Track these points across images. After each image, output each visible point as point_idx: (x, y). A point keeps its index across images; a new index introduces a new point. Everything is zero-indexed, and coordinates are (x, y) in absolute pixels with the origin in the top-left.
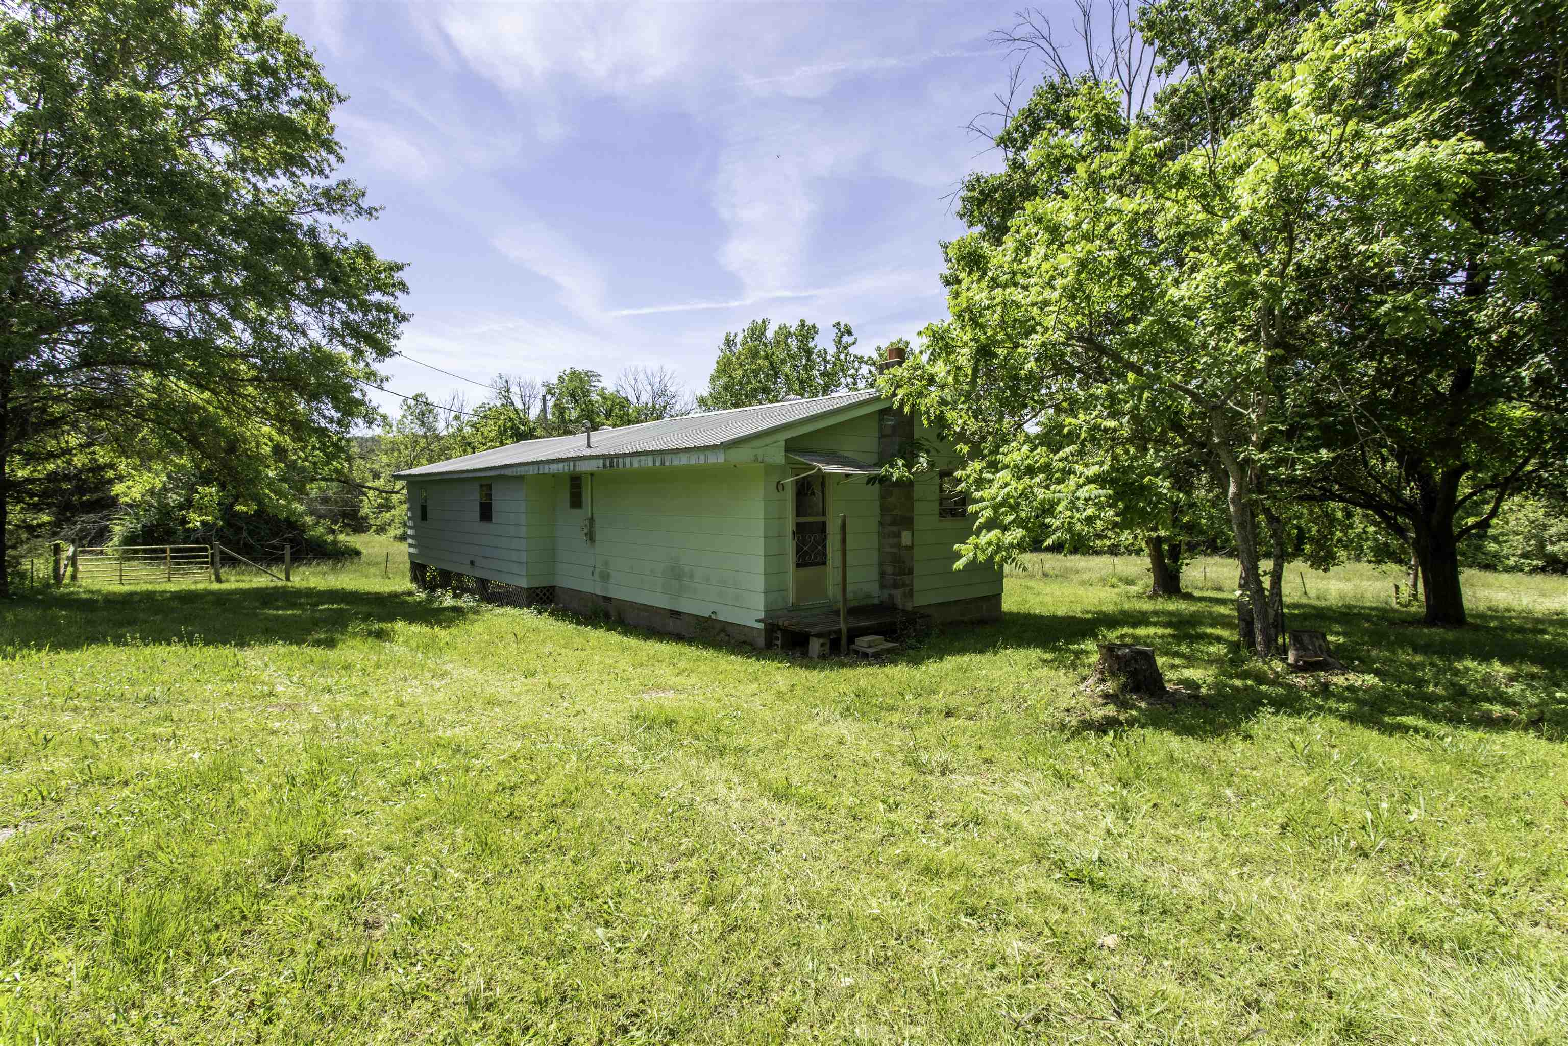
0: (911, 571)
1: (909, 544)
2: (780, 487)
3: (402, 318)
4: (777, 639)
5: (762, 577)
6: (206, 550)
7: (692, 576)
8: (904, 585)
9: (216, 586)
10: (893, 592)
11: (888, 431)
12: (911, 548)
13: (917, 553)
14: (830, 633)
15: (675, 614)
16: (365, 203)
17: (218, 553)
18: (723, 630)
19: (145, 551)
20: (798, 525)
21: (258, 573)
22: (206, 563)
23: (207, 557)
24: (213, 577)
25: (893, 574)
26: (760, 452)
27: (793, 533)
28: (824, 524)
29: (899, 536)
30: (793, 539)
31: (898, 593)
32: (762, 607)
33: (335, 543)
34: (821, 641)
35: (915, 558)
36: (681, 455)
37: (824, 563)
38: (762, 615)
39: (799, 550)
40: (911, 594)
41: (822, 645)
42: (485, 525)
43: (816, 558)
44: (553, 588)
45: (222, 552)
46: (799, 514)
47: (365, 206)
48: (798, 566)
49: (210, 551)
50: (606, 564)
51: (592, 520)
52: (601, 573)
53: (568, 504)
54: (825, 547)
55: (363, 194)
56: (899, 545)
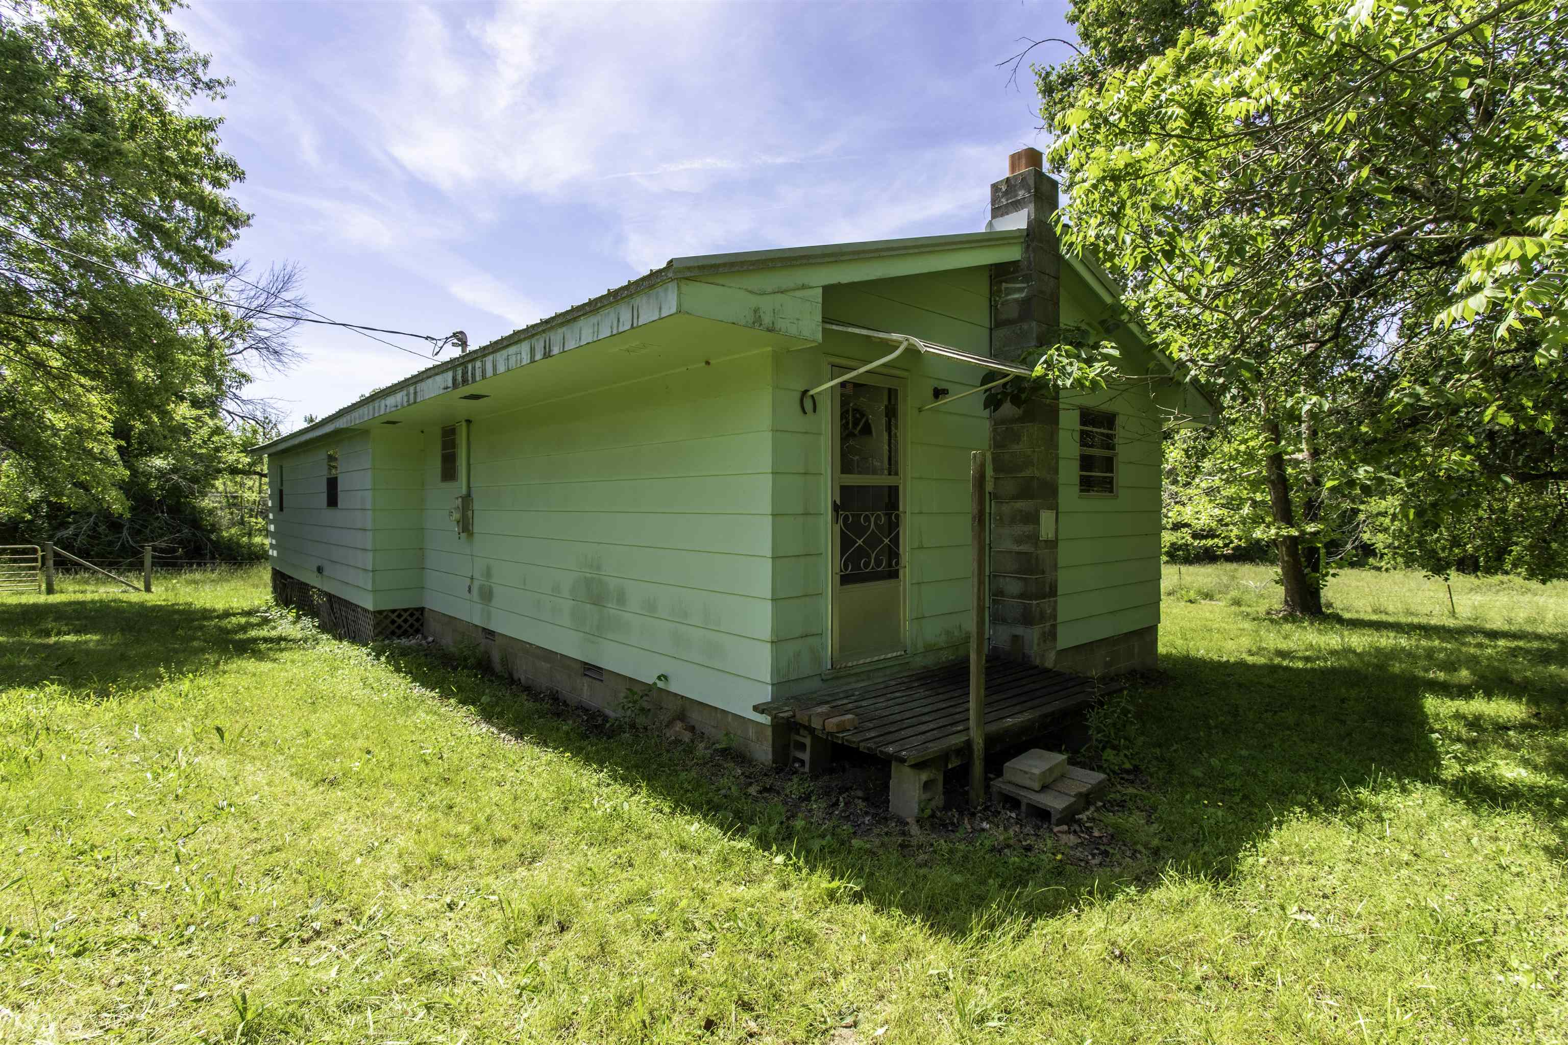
0: (1053, 592)
1: (1051, 536)
2: (808, 405)
3: (235, 220)
4: (802, 747)
5: (769, 605)
6: (35, 551)
7: (621, 599)
8: (1042, 618)
9: (42, 599)
10: (1019, 630)
11: (1012, 312)
12: (1053, 544)
13: (1065, 555)
14: (945, 756)
15: (591, 670)
16: (205, 76)
17: (50, 555)
18: (682, 716)
19: (14, 552)
20: (845, 490)
21: (107, 580)
22: (34, 568)
23: (35, 560)
24: (44, 587)
25: (1022, 596)
26: (766, 304)
27: (836, 508)
28: (893, 493)
29: (1033, 519)
30: (836, 520)
31: (1032, 635)
32: (766, 675)
33: (250, 545)
34: (924, 777)
35: (1061, 562)
36: (582, 322)
37: (893, 574)
38: (765, 695)
39: (846, 543)
40: (1051, 635)
41: (927, 786)
42: (331, 512)
43: (878, 563)
44: (422, 610)
45: (56, 554)
46: (846, 467)
47: (205, 79)
48: (845, 580)
49: (40, 553)
50: (488, 573)
51: (467, 499)
52: (481, 588)
53: (439, 478)
54: (896, 541)
55: (206, 64)
56: (1034, 538)
